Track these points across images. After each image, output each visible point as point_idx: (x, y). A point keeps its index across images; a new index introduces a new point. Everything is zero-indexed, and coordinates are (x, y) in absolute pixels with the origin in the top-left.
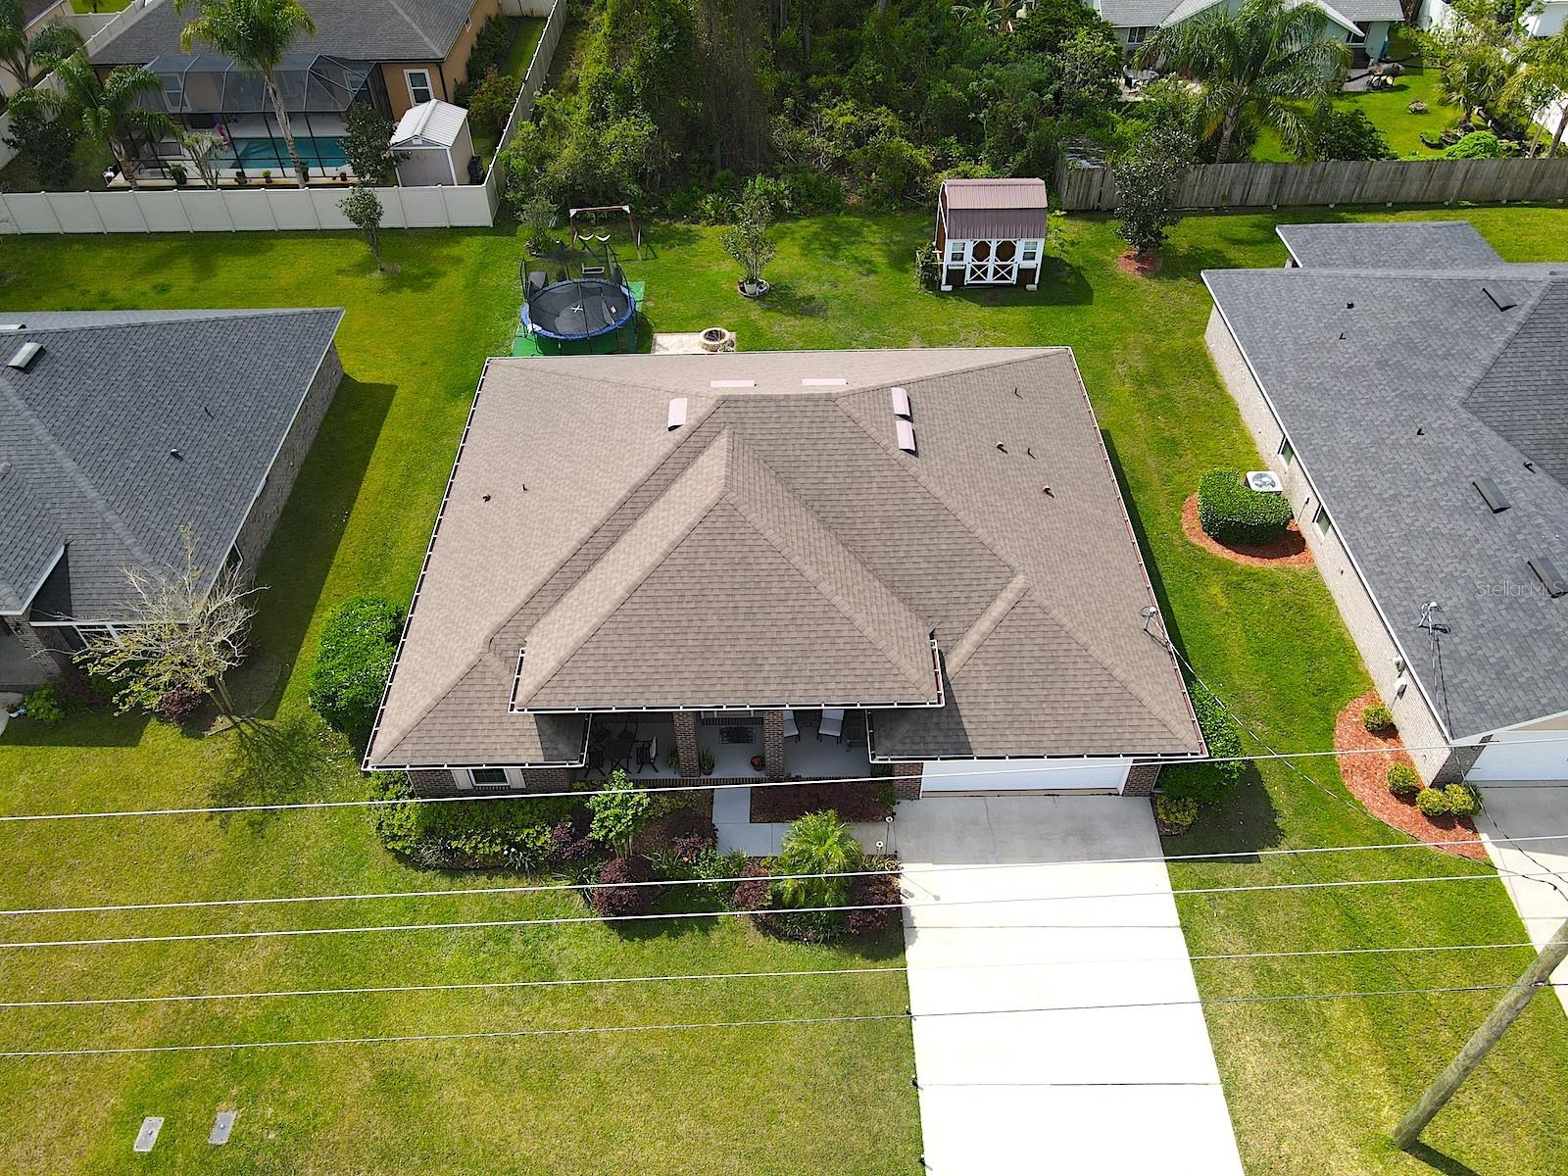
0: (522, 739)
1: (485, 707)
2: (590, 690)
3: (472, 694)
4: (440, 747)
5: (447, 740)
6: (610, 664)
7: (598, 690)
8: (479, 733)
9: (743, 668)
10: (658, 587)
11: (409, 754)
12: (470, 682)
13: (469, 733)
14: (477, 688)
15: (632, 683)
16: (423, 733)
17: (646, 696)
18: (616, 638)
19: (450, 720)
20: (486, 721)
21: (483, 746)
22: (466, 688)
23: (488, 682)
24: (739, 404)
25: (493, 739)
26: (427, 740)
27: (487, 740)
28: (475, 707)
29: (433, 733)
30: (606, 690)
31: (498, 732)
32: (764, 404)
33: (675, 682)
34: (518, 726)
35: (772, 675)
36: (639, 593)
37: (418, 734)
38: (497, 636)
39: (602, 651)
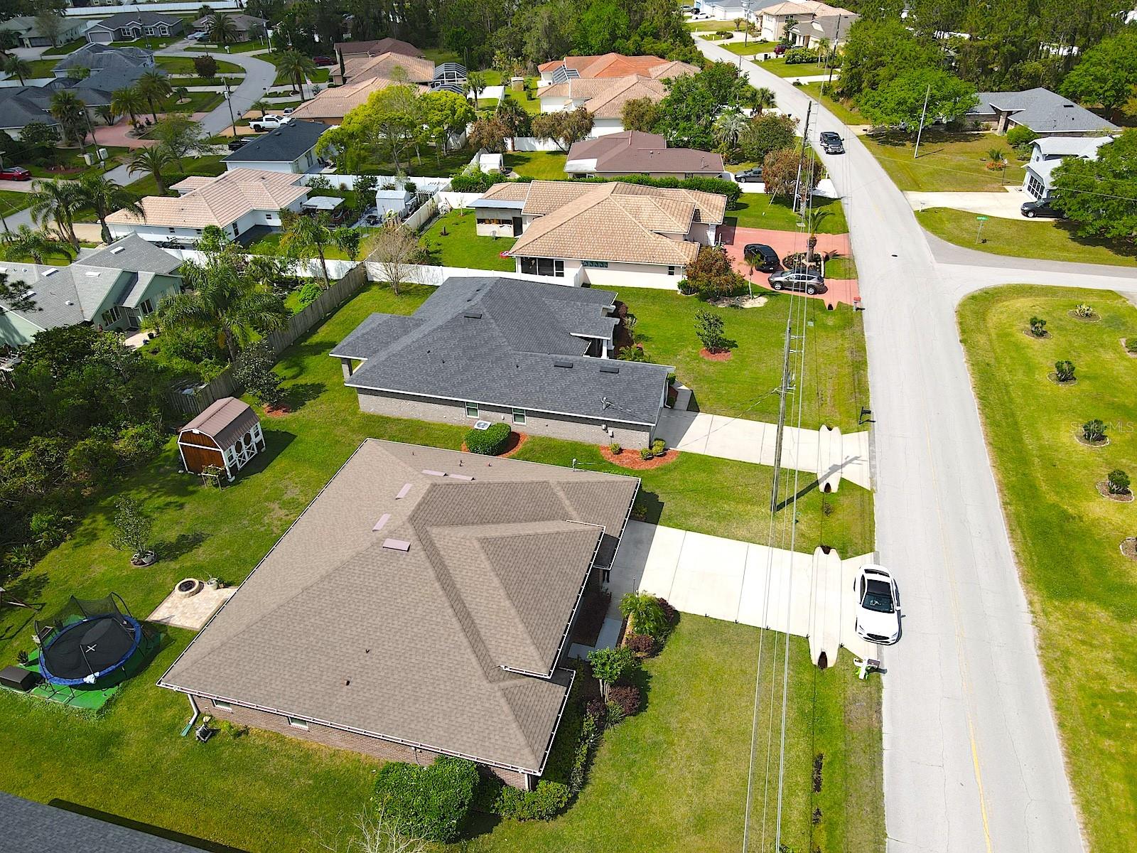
0: (552, 692)
1: (529, 700)
2: (552, 640)
3: (519, 702)
4: (542, 731)
5: (540, 725)
6: (542, 625)
7: (553, 636)
8: (542, 709)
9: (565, 578)
10: (511, 587)
11: (540, 748)
12: (512, 700)
13: (540, 714)
14: (517, 698)
15: (555, 622)
16: (532, 736)
17: (563, 619)
18: (530, 616)
19: (530, 719)
20: (536, 703)
21: (549, 711)
22: (515, 704)
23: (515, 692)
24: (416, 515)
25: (547, 704)
26: (536, 735)
27: (546, 708)
28: (527, 704)
29: (533, 731)
30: (554, 633)
31: (544, 700)
32: (421, 508)
33: (561, 606)
34: (545, 690)
35: (571, 571)
36: (511, 596)
37: (531, 739)
38: (489, 678)
39: (534, 625)
